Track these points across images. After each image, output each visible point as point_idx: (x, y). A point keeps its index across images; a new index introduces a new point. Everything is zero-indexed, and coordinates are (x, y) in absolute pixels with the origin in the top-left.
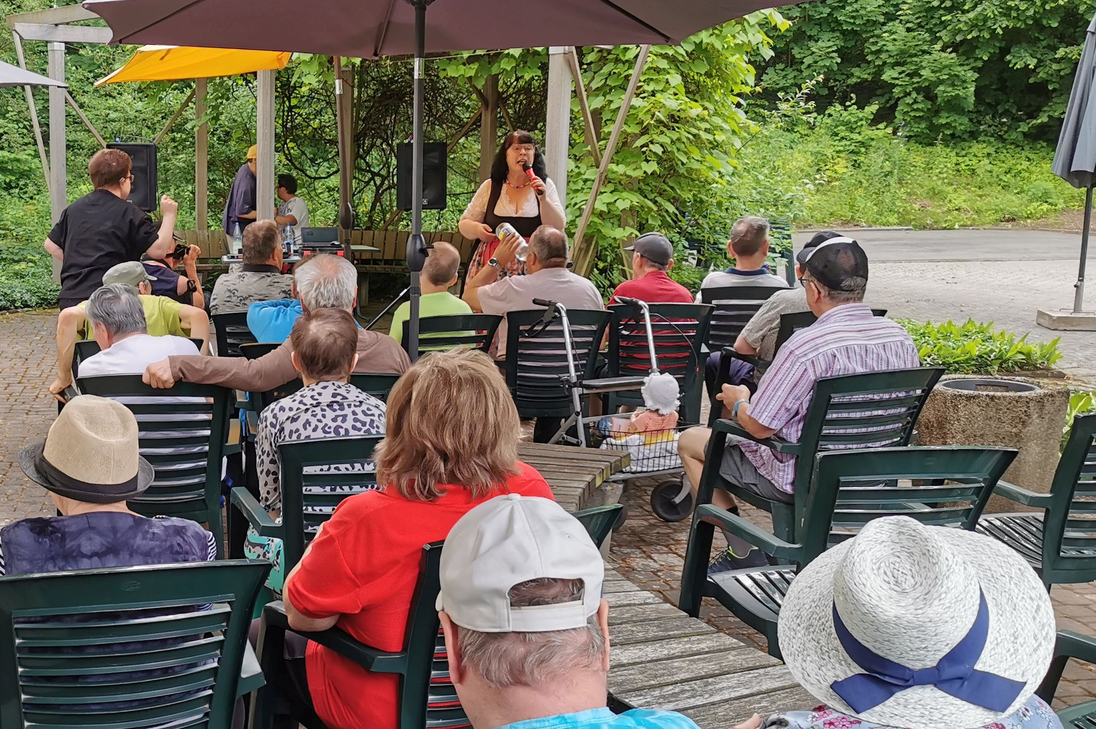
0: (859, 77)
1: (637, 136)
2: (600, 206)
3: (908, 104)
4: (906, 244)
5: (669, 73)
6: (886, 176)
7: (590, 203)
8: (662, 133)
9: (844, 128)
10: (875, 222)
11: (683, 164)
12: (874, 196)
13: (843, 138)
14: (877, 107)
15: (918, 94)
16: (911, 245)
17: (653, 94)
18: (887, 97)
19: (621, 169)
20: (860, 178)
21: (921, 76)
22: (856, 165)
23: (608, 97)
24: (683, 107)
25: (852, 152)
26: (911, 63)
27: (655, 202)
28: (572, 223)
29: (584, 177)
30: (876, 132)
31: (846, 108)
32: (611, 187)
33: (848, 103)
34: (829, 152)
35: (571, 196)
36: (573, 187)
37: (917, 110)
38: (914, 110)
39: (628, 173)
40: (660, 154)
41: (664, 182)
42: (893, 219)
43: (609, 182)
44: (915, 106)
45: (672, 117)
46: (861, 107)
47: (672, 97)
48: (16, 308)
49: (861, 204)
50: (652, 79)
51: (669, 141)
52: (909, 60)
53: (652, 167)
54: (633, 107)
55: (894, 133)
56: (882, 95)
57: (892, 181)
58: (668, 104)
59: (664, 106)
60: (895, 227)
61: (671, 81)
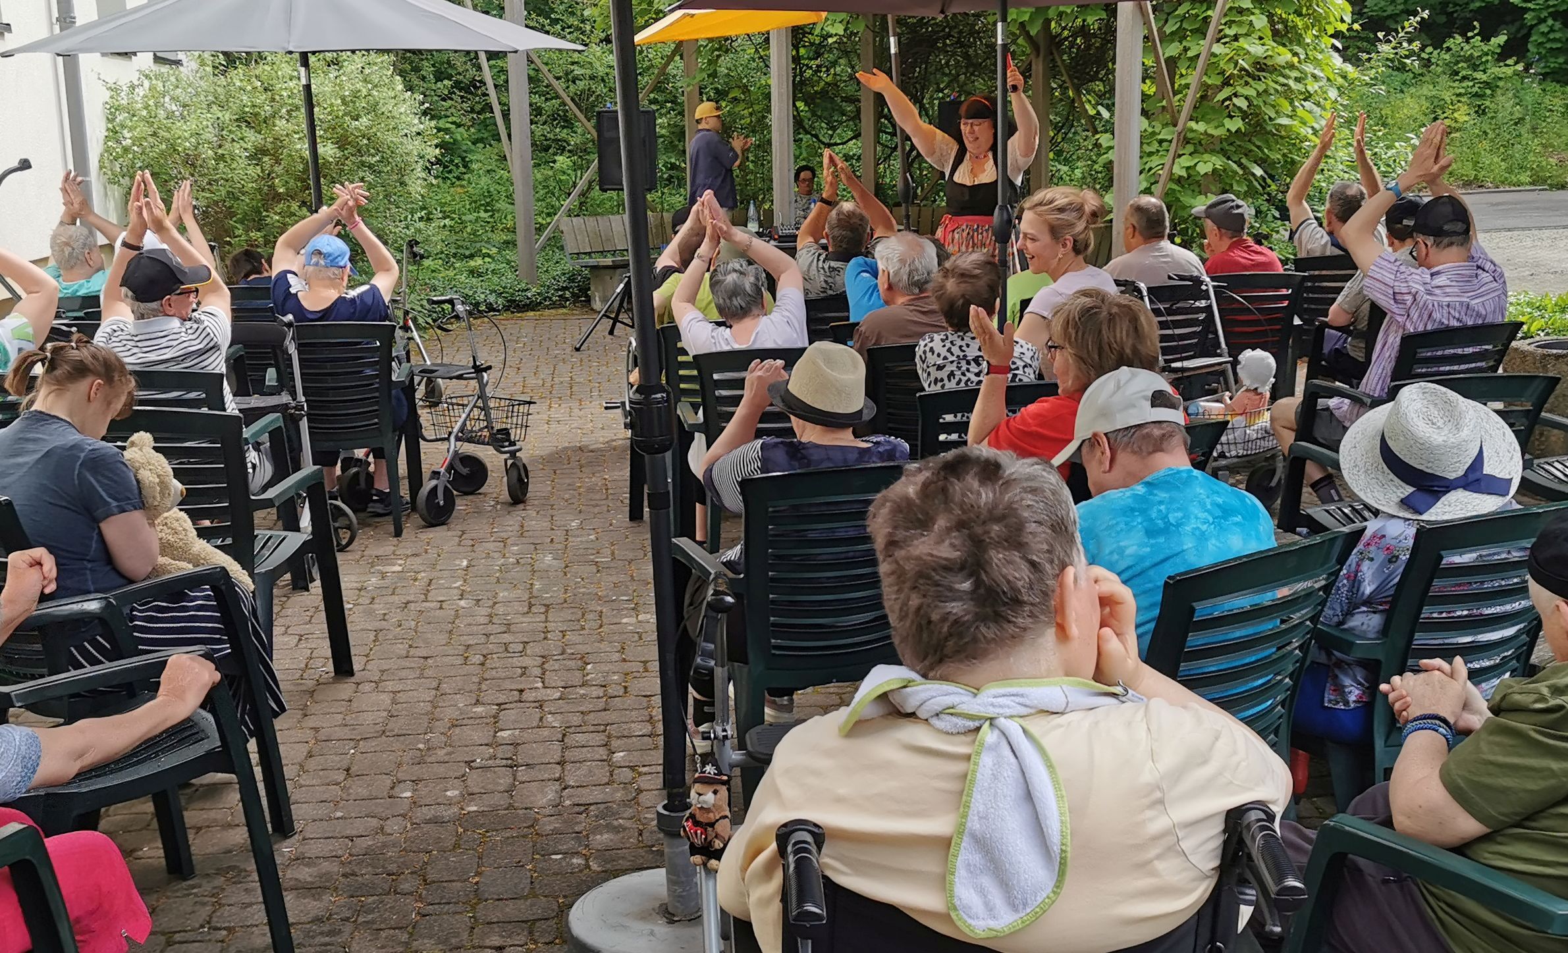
0: (1483, 1)
1: (1220, 89)
2: (1179, 171)
3: (1543, 33)
4: (1538, 208)
5: (1253, 14)
6: (1516, 124)
7: (1167, 167)
8: (1247, 83)
9: (1465, 65)
10: (1503, 182)
11: (1270, 118)
12: (1502, 150)
13: (1464, 78)
14: (1505, 38)
15: (1555, 20)
16: (1545, 209)
17: (1236, 38)
19: (1200, 127)
20: (1486, 127)
22: (1481, 112)
23: (1185, 43)
24: (1270, 53)
25: (1476, 95)
27: (1240, 165)
29: (1160, 137)
30: (1505, 69)
31: (1468, 40)
32: (1189, 148)
33: (1470, 34)
34: (1447, 96)
35: (1145, 160)
36: (1147, 149)
37: (1555, 40)
38: (1549, 40)
39: (1210, 131)
40: (1245, 108)
41: (1249, 141)
42: (1525, 177)
43: (1188, 143)
44: (1551, 36)
45: (1257, 65)
46: (1486, 39)
47: (1257, 42)
49: (1486, 160)
50: (1234, 21)
51: (1254, 93)
53: (1235, 124)
54: (1214, 55)
55: (1526, 69)
56: (1512, 22)
57: (1524, 130)
58: (1252, 49)
59: (1248, 52)
60: (1528, 188)
61: (1255, 23)
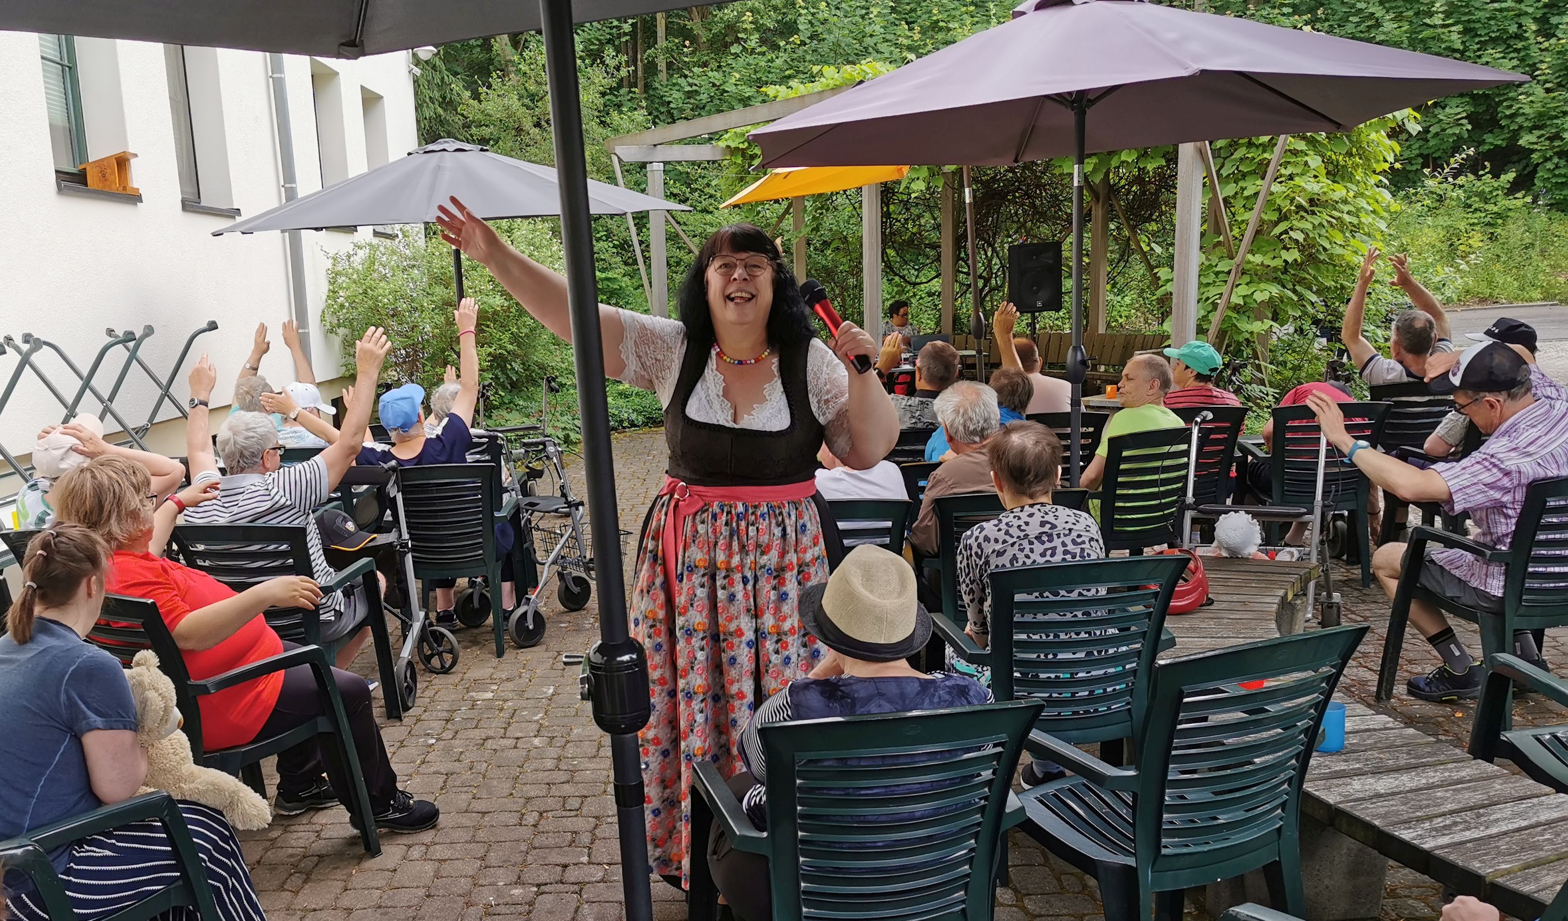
0: (1491, 144)
1: (1276, 224)
2: (1236, 300)
3: (1549, 170)
4: (1553, 321)
5: (1307, 155)
6: (1526, 248)
7: (1225, 297)
8: (1303, 217)
9: (1477, 199)
11: (1325, 249)
12: (1514, 270)
13: (1476, 210)
14: (1513, 175)
15: (1560, 158)
16: (1560, 322)
17: (1291, 177)
18: (1524, 163)
19: (1257, 259)
20: (1498, 251)
21: (1562, 139)
22: (1492, 238)
23: (1242, 184)
24: (1325, 190)
25: (1489, 224)
26: (1551, 125)
27: (1295, 291)
28: (1205, 318)
29: (1217, 269)
30: (1514, 202)
31: (1479, 177)
32: (1247, 278)
33: (1481, 173)
34: (1462, 226)
35: (1202, 290)
36: (1205, 280)
37: (1560, 175)
38: (1555, 176)
39: (1266, 263)
40: (1301, 240)
41: (1304, 269)
42: (1537, 294)
43: (1245, 273)
44: (1557, 172)
45: (1312, 201)
46: (1496, 176)
47: (1312, 180)
48: (624, 428)
49: (1499, 279)
50: (1289, 163)
51: (1310, 226)
52: (1548, 123)
53: (1293, 255)
54: (1272, 194)
55: (1535, 201)
56: (1519, 161)
57: (1534, 253)
58: (1309, 187)
59: (1304, 190)
60: (1539, 303)
61: (1310, 163)
